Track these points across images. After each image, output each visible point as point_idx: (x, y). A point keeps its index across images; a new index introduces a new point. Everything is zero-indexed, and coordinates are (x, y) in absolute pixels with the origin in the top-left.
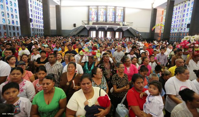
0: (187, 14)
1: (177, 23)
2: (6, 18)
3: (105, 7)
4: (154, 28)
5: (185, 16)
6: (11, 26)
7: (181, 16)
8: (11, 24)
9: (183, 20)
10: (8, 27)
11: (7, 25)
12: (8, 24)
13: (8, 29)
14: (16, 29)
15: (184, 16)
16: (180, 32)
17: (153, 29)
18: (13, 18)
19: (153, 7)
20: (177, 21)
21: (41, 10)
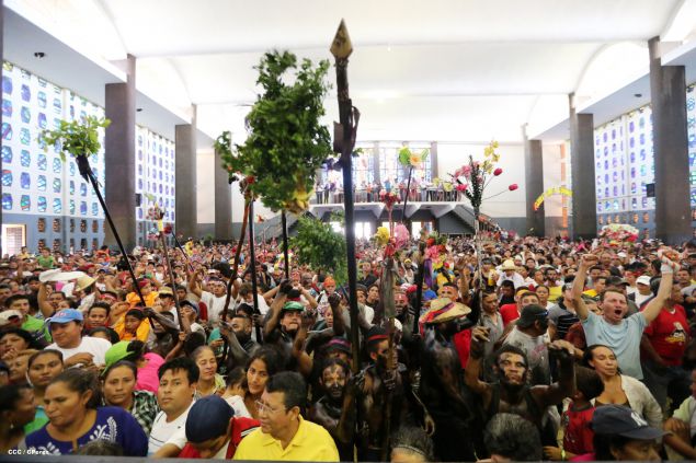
0: (643, 151)
1: (615, 181)
2: (64, 196)
3: (372, 145)
4: (539, 201)
5: (638, 157)
6: (78, 218)
7: (625, 159)
8: (78, 214)
9: (633, 173)
10: (68, 224)
11: (64, 218)
12: (68, 214)
13: (68, 228)
14: (90, 228)
15: (633, 160)
16: (630, 212)
17: (537, 205)
18: (84, 195)
19: (526, 137)
20: (615, 174)
21: (170, 164)
